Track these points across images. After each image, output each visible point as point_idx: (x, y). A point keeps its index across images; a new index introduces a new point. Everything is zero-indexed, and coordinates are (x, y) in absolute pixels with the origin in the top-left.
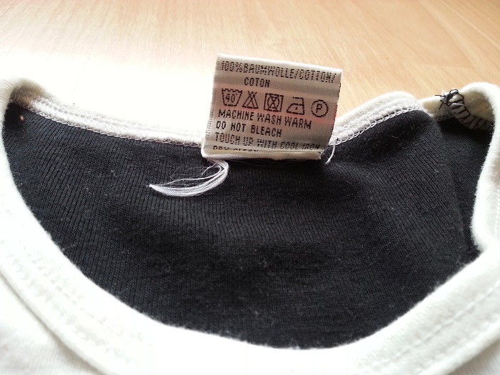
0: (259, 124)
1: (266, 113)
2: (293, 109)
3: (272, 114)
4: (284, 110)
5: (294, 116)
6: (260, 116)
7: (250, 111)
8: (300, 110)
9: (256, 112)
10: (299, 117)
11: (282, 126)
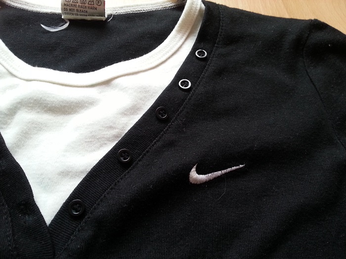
0: (79, 9)
1: (81, 5)
2: (90, 3)
3: (83, 5)
4: (87, 3)
5: (91, 6)
6: (79, 6)
7: (75, 4)
8: (92, 3)
9: (77, 4)
10: (92, 6)
11: (87, 9)
